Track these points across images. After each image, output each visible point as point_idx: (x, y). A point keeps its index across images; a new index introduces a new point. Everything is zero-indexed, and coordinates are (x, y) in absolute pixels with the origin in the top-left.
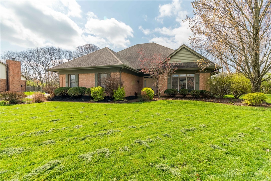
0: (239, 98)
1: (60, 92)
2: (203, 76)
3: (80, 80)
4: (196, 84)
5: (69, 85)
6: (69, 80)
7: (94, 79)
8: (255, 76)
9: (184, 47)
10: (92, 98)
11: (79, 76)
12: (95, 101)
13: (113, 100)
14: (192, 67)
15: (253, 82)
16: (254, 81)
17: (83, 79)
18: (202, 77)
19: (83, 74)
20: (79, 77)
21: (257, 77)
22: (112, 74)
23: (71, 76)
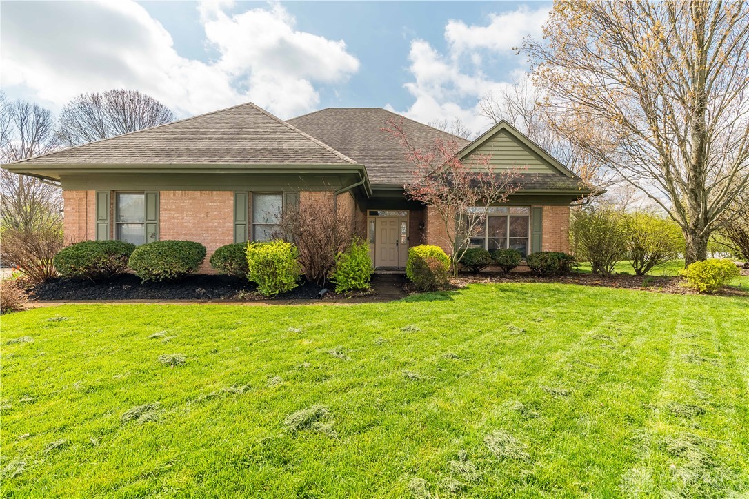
0: (649, 273)
1: (89, 260)
2: (550, 213)
3: (164, 216)
4: (533, 234)
5: (111, 232)
6: (111, 214)
7: (232, 214)
8: (698, 217)
9: (503, 129)
10: (252, 286)
11: (162, 197)
12: (265, 296)
13: (333, 290)
14: (530, 188)
15: (693, 232)
16: (694, 230)
17: (180, 210)
18: (550, 216)
19: (179, 193)
20: (161, 201)
21: (702, 221)
22: (304, 196)
23: (121, 196)
